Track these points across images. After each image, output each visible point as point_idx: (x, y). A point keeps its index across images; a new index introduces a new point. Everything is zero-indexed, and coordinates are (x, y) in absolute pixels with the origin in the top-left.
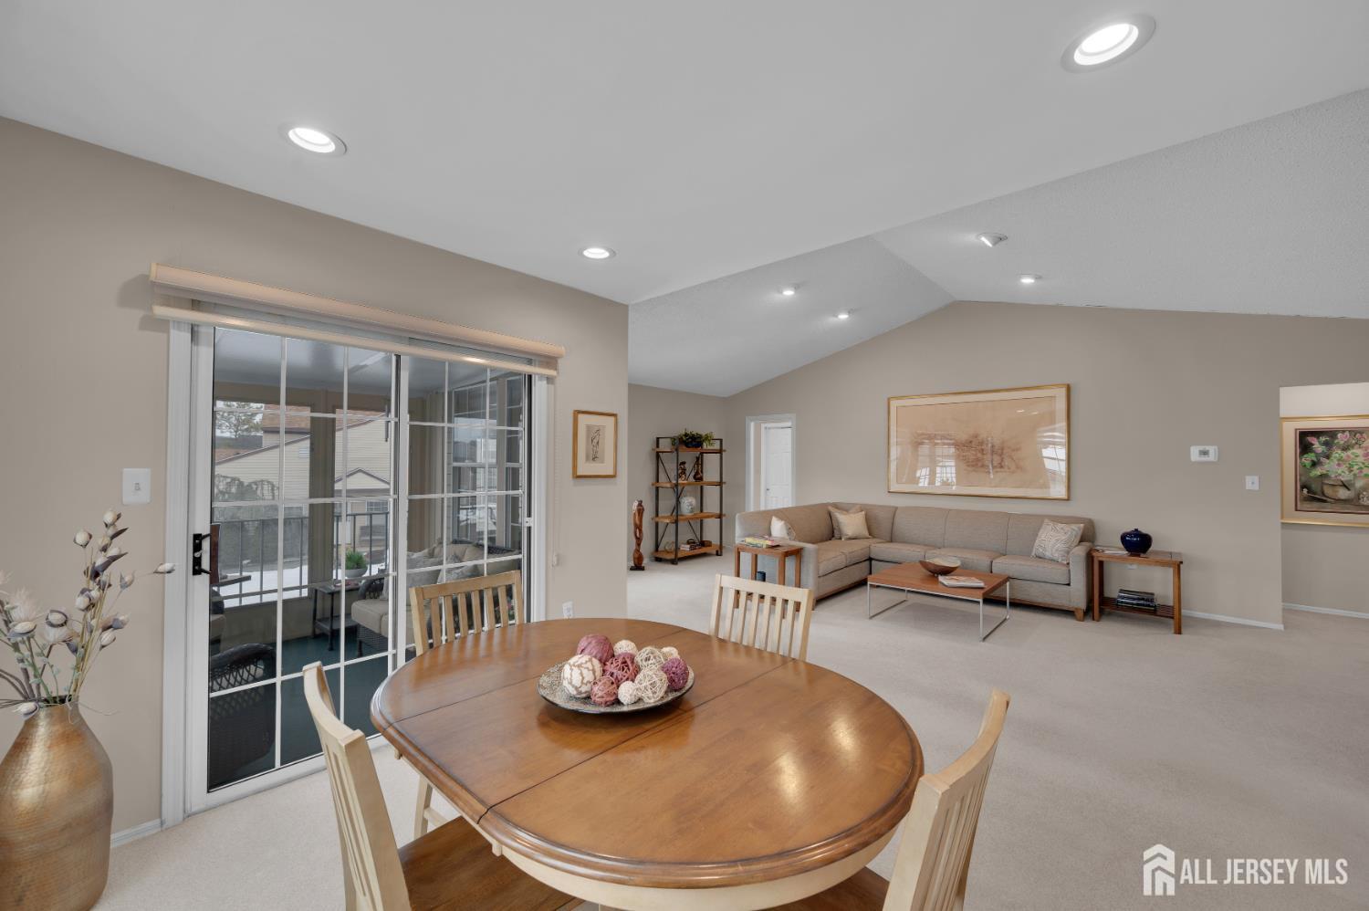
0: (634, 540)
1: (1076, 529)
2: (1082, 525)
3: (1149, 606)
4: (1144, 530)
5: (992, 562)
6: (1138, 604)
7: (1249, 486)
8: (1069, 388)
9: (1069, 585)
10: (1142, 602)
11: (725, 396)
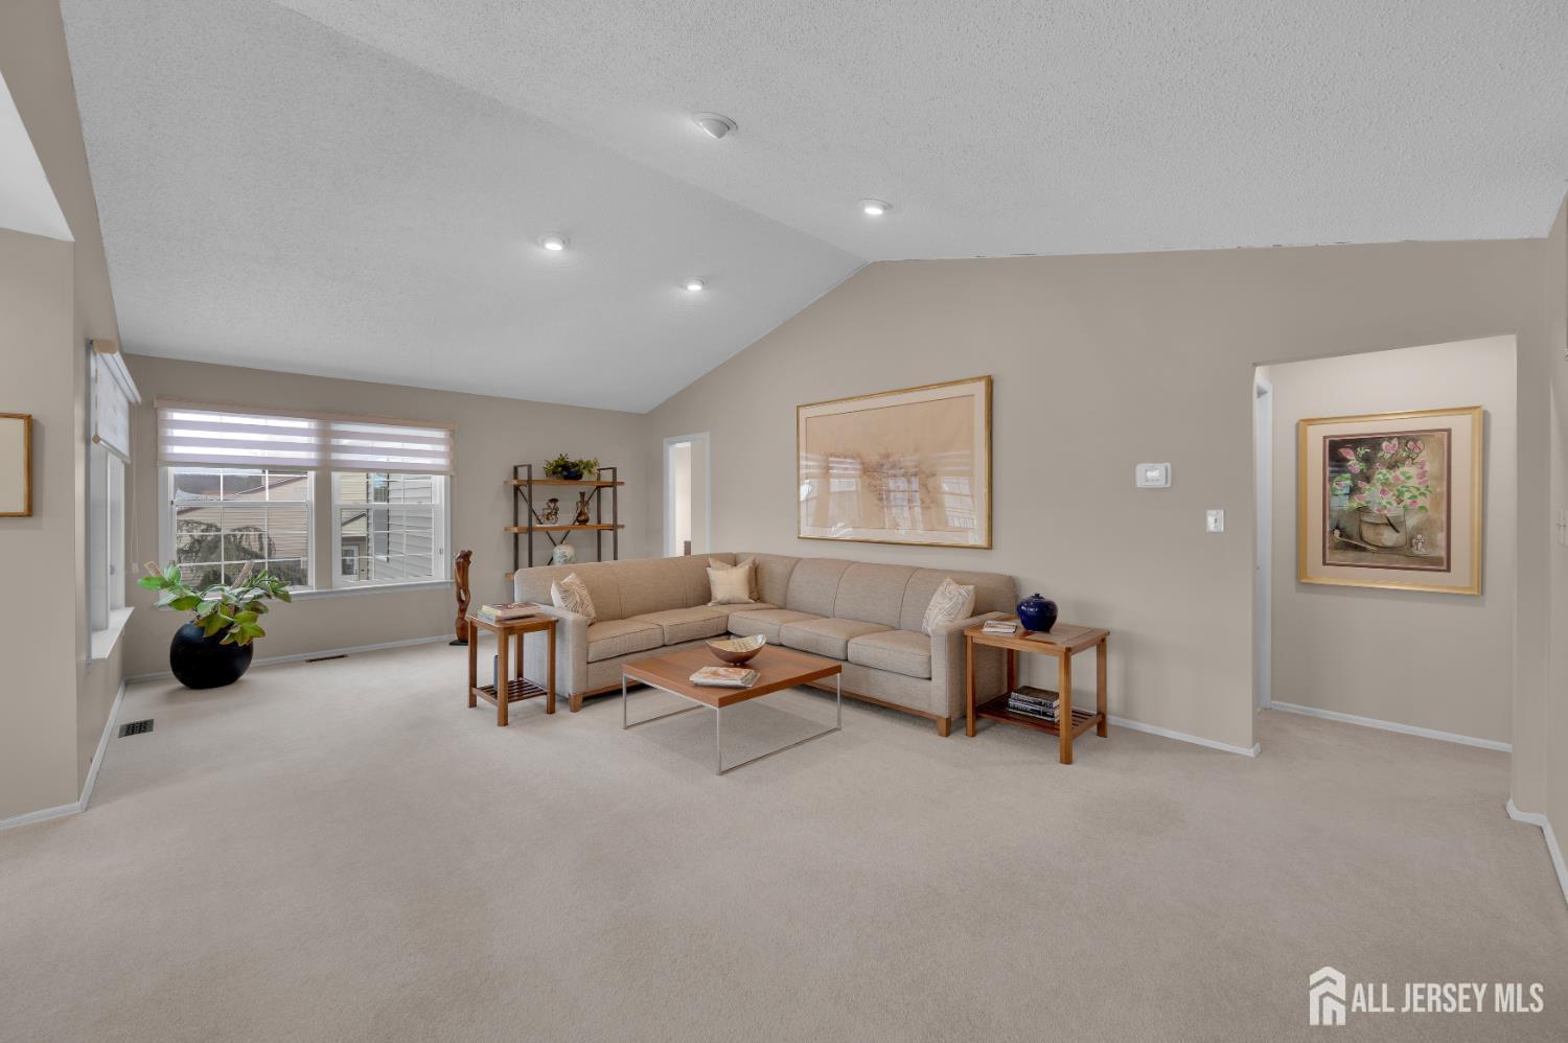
0: (456, 605)
1: (963, 592)
2: (971, 587)
3: (1045, 714)
4: (1047, 596)
5: (847, 642)
6: (1033, 711)
7: (1211, 525)
8: (990, 383)
9: (930, 679)
10: (1037, 708)
11: (645, 412)
